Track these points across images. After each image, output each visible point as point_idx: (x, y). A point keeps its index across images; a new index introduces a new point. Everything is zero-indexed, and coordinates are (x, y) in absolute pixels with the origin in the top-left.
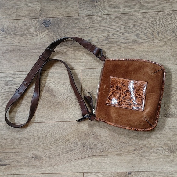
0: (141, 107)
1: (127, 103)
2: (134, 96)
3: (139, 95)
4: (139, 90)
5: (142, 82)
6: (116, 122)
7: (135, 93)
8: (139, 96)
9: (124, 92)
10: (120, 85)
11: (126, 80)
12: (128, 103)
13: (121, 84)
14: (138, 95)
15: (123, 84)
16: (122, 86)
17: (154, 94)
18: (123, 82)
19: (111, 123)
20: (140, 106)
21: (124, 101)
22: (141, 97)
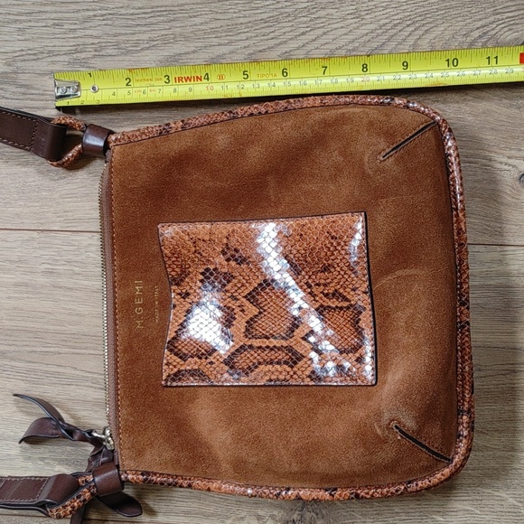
0: (360, 360)
1: (273, 355)
2: (305, 306)
3: (336, 295)
4: (326, 269)
5: (332, 218)
6: (242, 471)
7: (308, 288)
8: (333, 303)
9: (251, 297)
10: (220, 259)
11: (244, 225)
12: (282, 356)
13: (224, 253)
14: (326, 295)
15: (236, 250)
16: (233, 263)
17: (413, 271)
18: (233, 243)
19: (214, 485)
20: (353, 357)
21: (256, 343)
22: (346, 304)
